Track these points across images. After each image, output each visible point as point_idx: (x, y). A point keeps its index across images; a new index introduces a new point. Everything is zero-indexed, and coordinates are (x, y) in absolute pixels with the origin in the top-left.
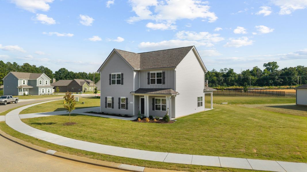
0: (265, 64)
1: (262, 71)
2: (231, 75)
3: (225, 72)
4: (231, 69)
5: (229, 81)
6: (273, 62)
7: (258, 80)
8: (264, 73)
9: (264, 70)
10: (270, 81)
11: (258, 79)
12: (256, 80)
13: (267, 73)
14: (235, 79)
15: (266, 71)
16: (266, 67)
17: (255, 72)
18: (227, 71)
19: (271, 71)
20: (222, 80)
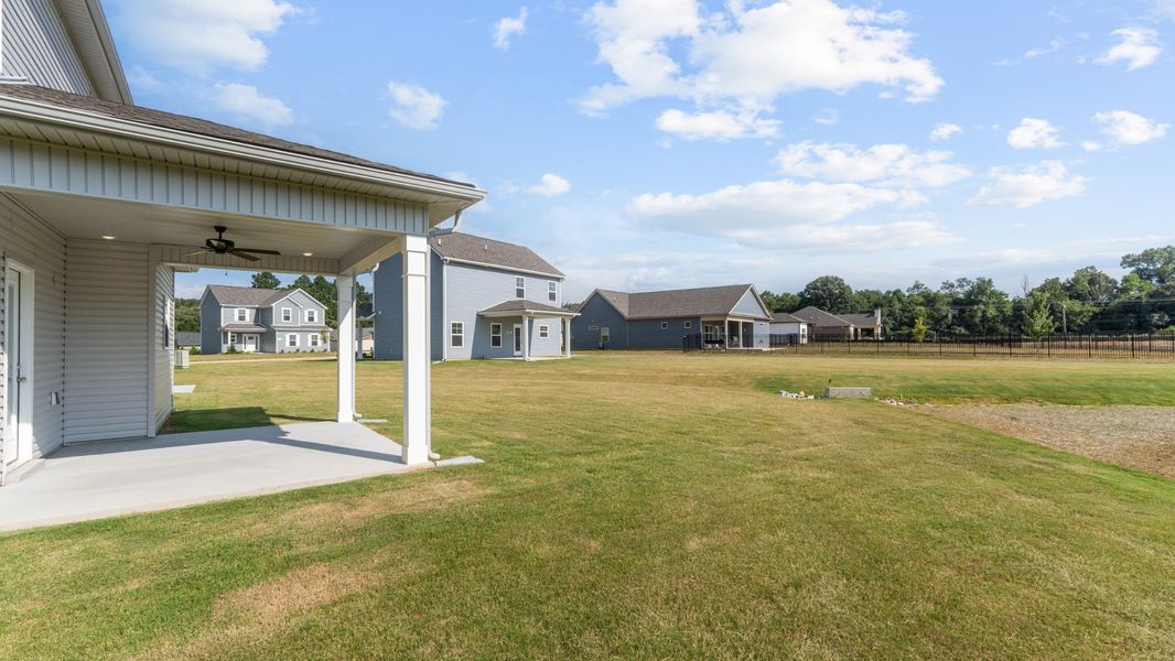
0: (1128, 257)
1: (1116, 283)
2: (984, 300)
3: (959, 290)
4: (984, 281)
5: (977, 320)
6: (1165, 249)
7: (1101, 313)
8: (1124, 290)
9: (1126, 280)
10: (1156, 316)
11: (1097, 310)
12: (1091, 314)
13: (1141, 289)
14: (1002, 312)
15: (1136, 281)
16: (1133, 269)
17: (1084, 286)
18: (967, 288)
19: (1154, 280)
20: (946, 316)
